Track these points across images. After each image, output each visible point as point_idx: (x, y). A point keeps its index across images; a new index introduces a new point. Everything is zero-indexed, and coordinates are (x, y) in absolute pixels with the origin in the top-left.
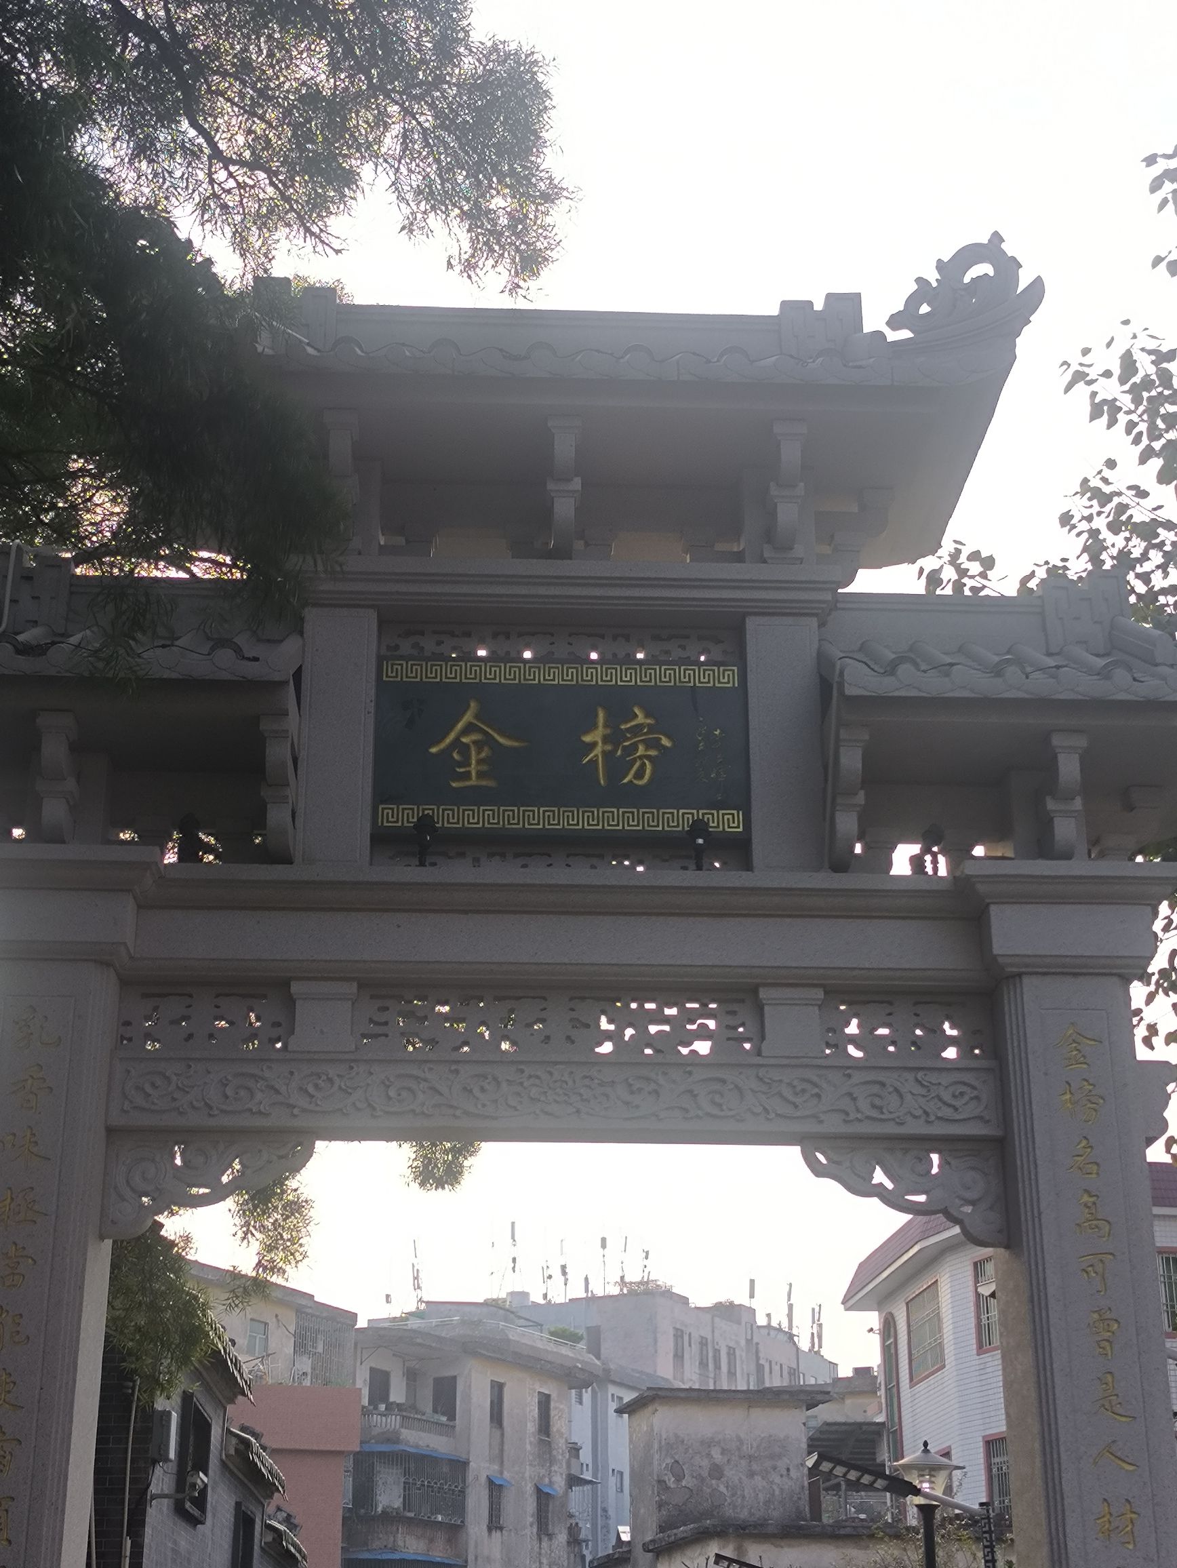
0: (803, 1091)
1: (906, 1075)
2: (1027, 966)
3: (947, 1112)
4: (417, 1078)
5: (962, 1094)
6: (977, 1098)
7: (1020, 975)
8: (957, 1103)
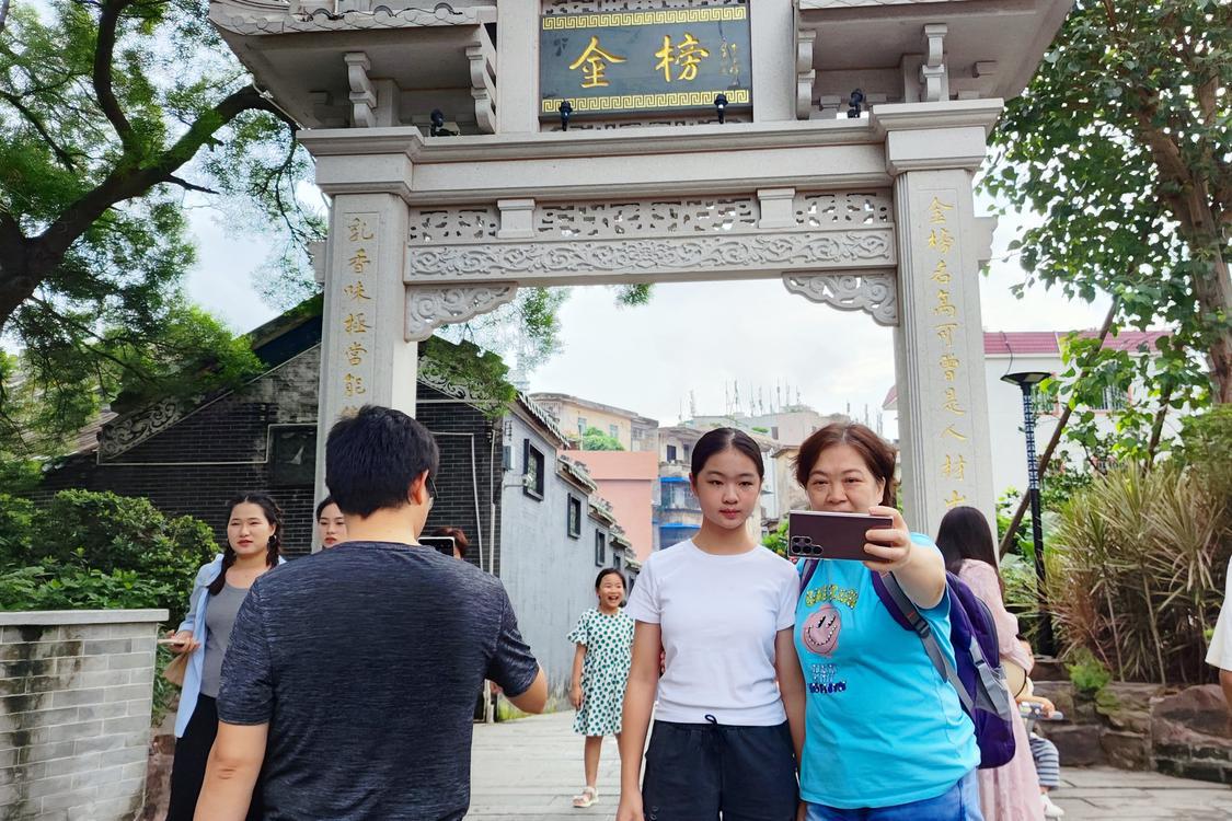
0: (782, 246)
1: (842, 234)
2: (910, 166)
3: (865, 254)
4: (568, 250)
5: (873, 243)
6: (882, 245)
7: (906, 172)
8: (871, 248)
